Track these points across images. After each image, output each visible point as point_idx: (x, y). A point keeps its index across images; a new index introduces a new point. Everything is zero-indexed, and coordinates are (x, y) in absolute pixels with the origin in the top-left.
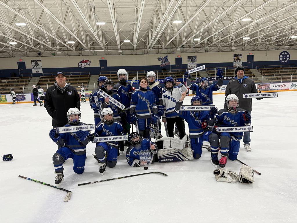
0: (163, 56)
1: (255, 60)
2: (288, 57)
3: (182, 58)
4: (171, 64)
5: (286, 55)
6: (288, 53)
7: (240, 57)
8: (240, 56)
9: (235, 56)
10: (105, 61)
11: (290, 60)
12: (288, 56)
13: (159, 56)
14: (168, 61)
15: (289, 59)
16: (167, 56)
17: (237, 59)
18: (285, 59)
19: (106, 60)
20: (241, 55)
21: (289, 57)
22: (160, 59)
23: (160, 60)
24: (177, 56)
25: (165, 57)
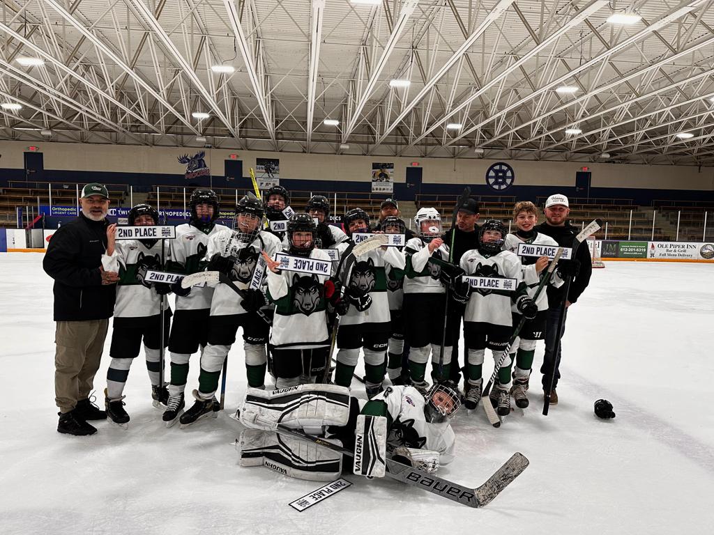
0: (191, 153)
1: (426, 180)
2: (509, 177)
3: (242, 161)
4: (212, 174)
5: (504, 172)
6: (510, 168)
7: (388, 171)
8: (389, 168)
9: (375, 166)
10: (39, 157)
11: (514, 184)
12: (509, 174)
13: (182, 152)
14: (205, 166)
15: (512, 181)
16: (203, 154)
17: (380, 175)
18: (500, 180)
19: (42, 154)
20: (391, 166)
21: (513, 178)
22: (183, 160)
23: (185, 162)
24: (230, 156)
25: (197, 156)
